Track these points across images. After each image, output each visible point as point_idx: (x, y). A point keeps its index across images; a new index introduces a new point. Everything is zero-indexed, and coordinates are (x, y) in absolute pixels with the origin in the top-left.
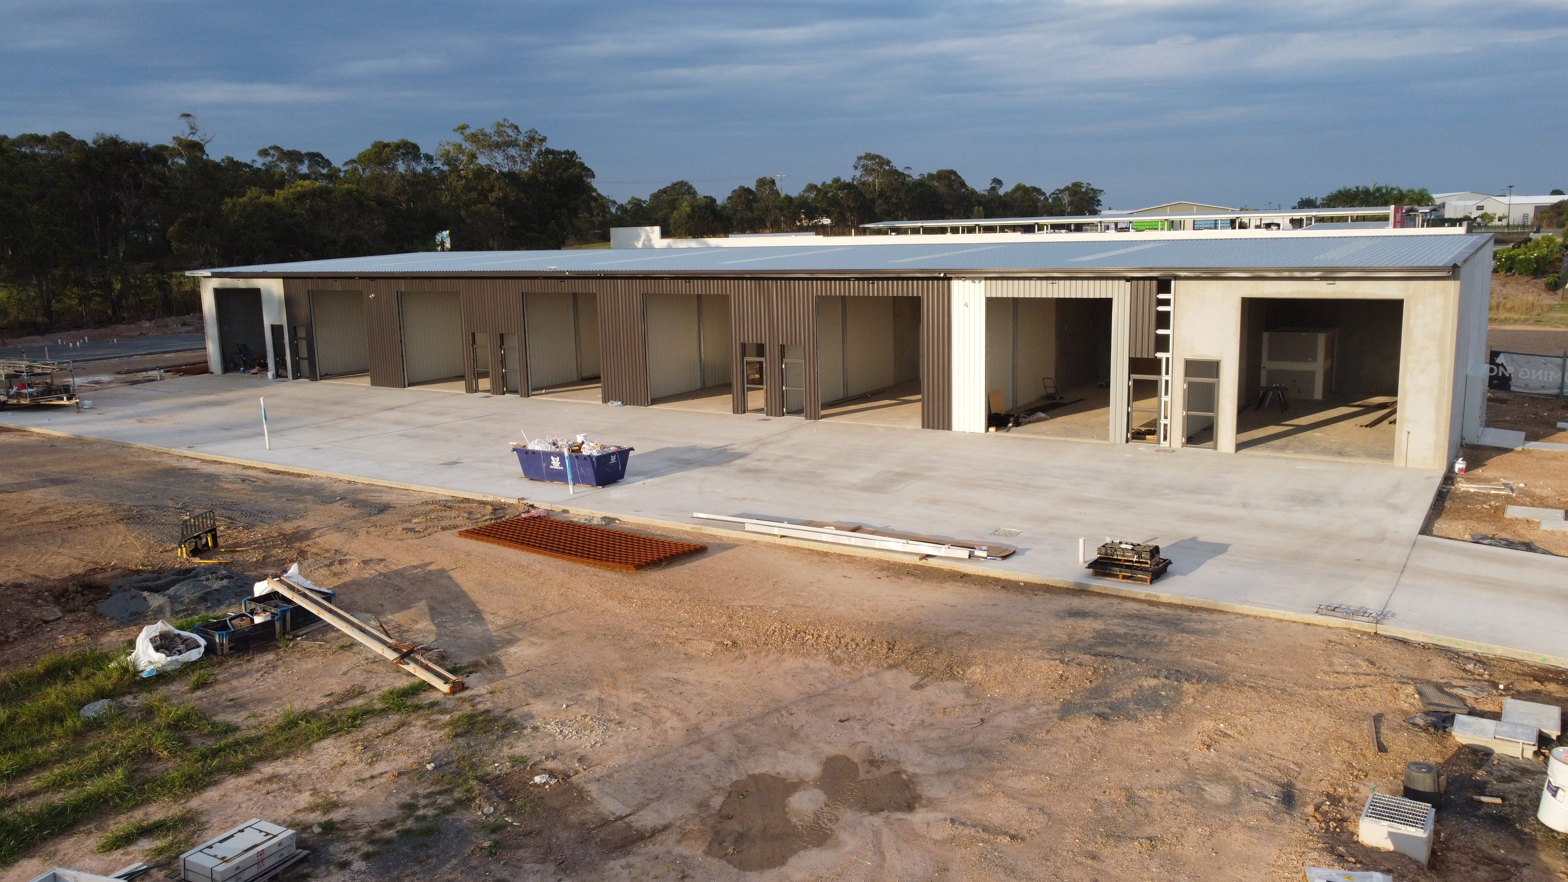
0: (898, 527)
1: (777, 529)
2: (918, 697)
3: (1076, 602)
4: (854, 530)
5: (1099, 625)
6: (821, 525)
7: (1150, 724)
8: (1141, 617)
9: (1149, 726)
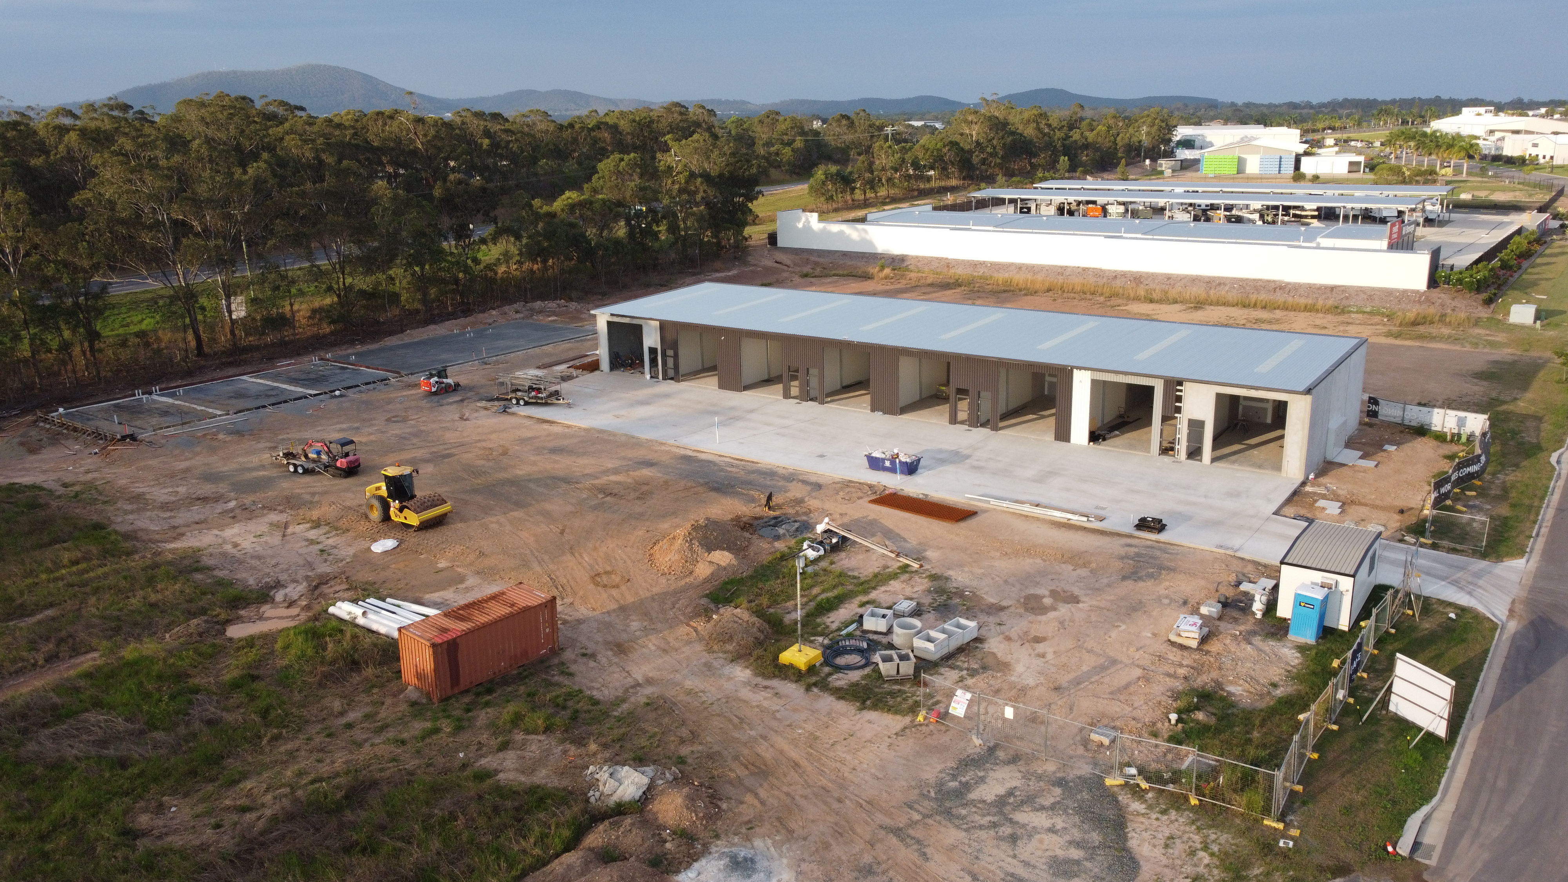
0: (1055, 503)
1: (1005, 504)
2: (1075, 573)
3: (1129, 541)
4: (1037, 506)
5: (1136, 550)
6: (1022, 503)
7: (1150, 583)
8: (1152, 547)
9: (1149, 584)
